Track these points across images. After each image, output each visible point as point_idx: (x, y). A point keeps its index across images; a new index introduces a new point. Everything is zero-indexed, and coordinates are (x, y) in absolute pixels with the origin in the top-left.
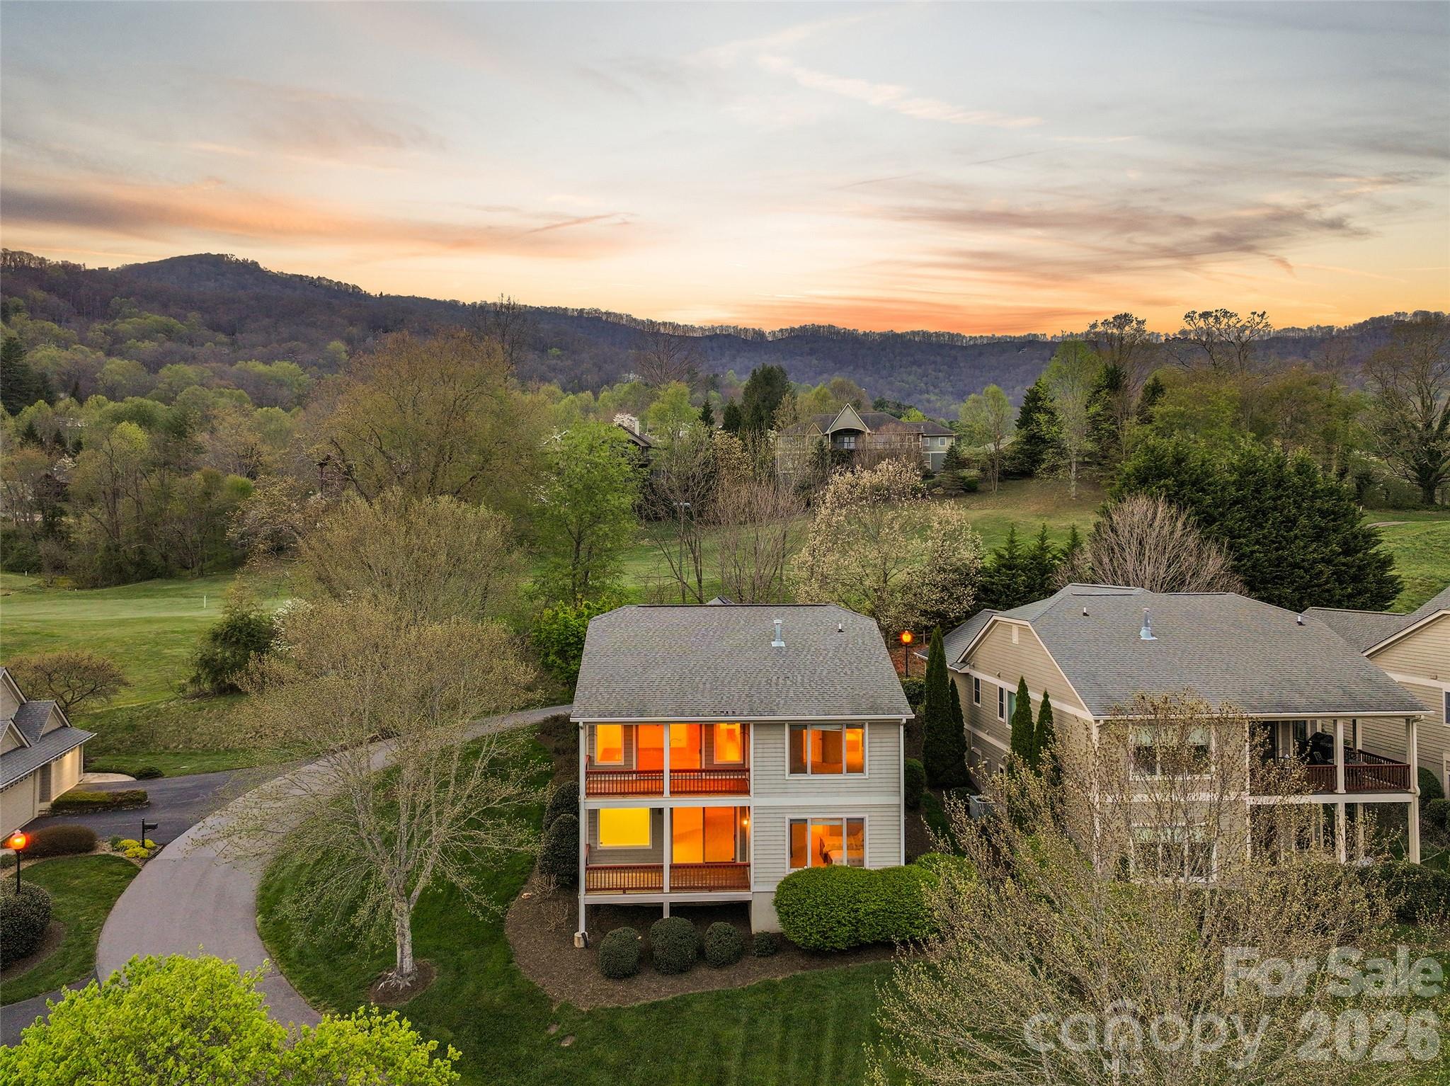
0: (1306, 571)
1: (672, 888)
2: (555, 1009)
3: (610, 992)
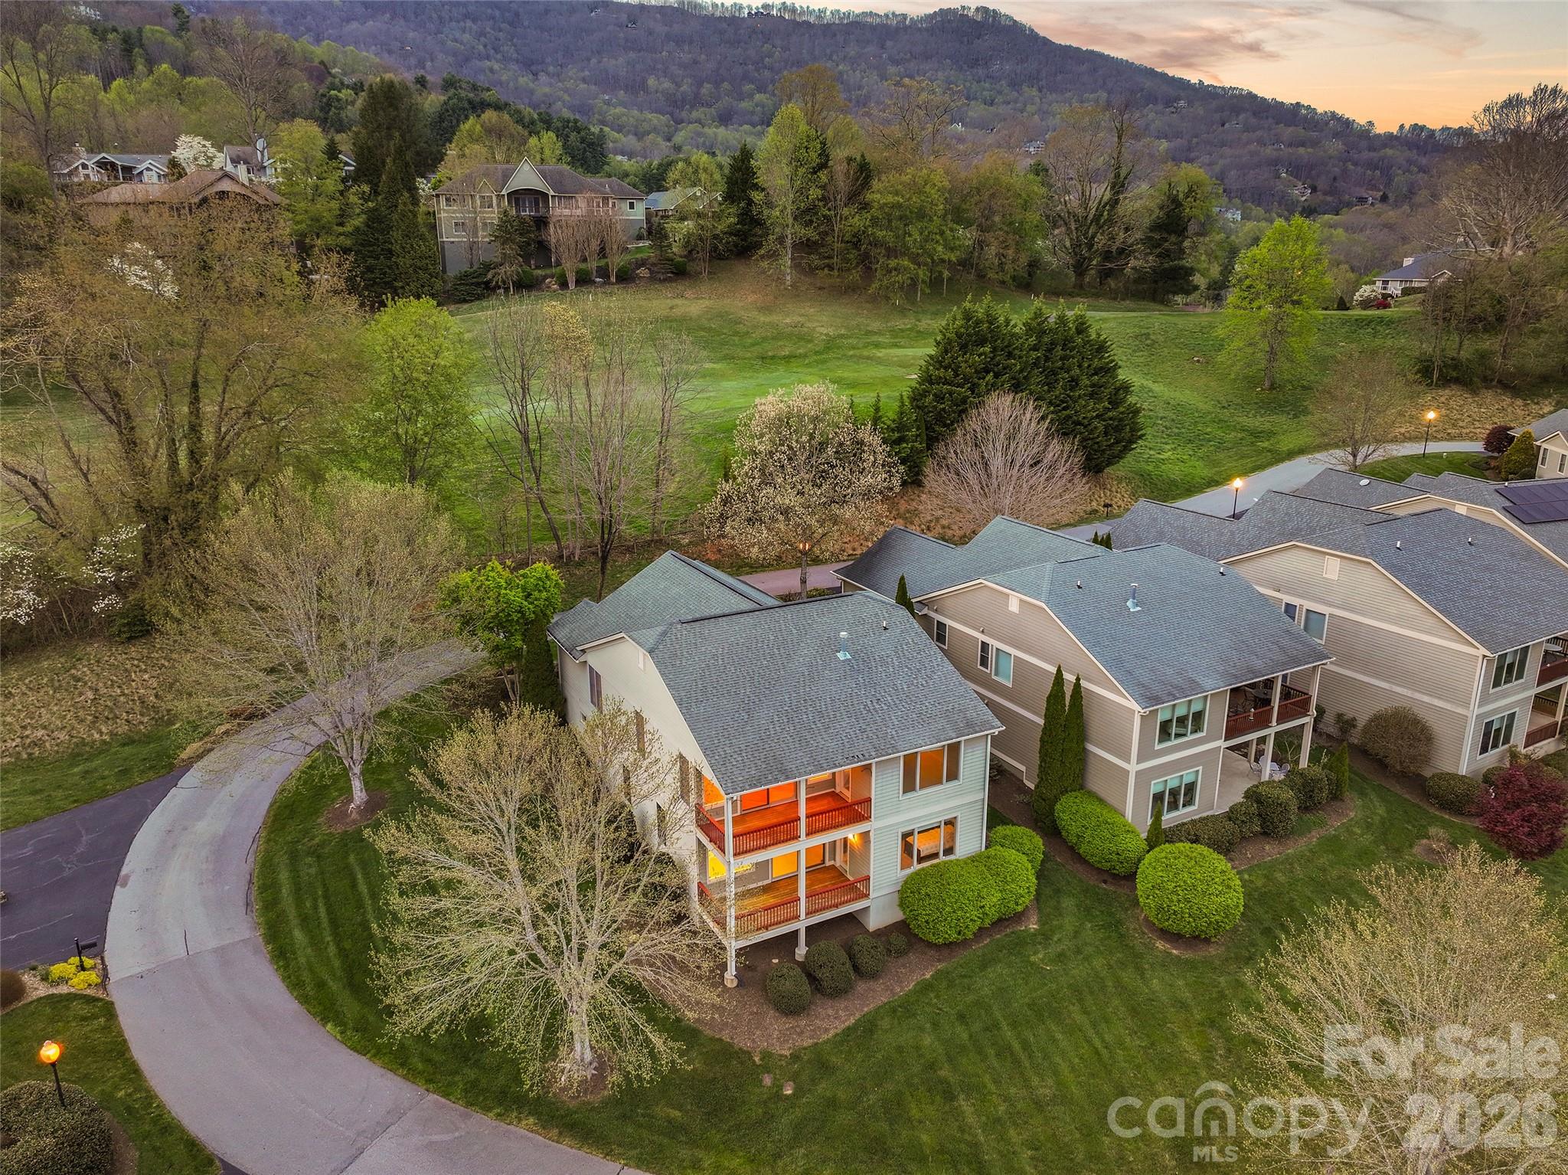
0: (1085, 427)
1: (807, 914)
2: (757, 1059)
3: (798, 1030)
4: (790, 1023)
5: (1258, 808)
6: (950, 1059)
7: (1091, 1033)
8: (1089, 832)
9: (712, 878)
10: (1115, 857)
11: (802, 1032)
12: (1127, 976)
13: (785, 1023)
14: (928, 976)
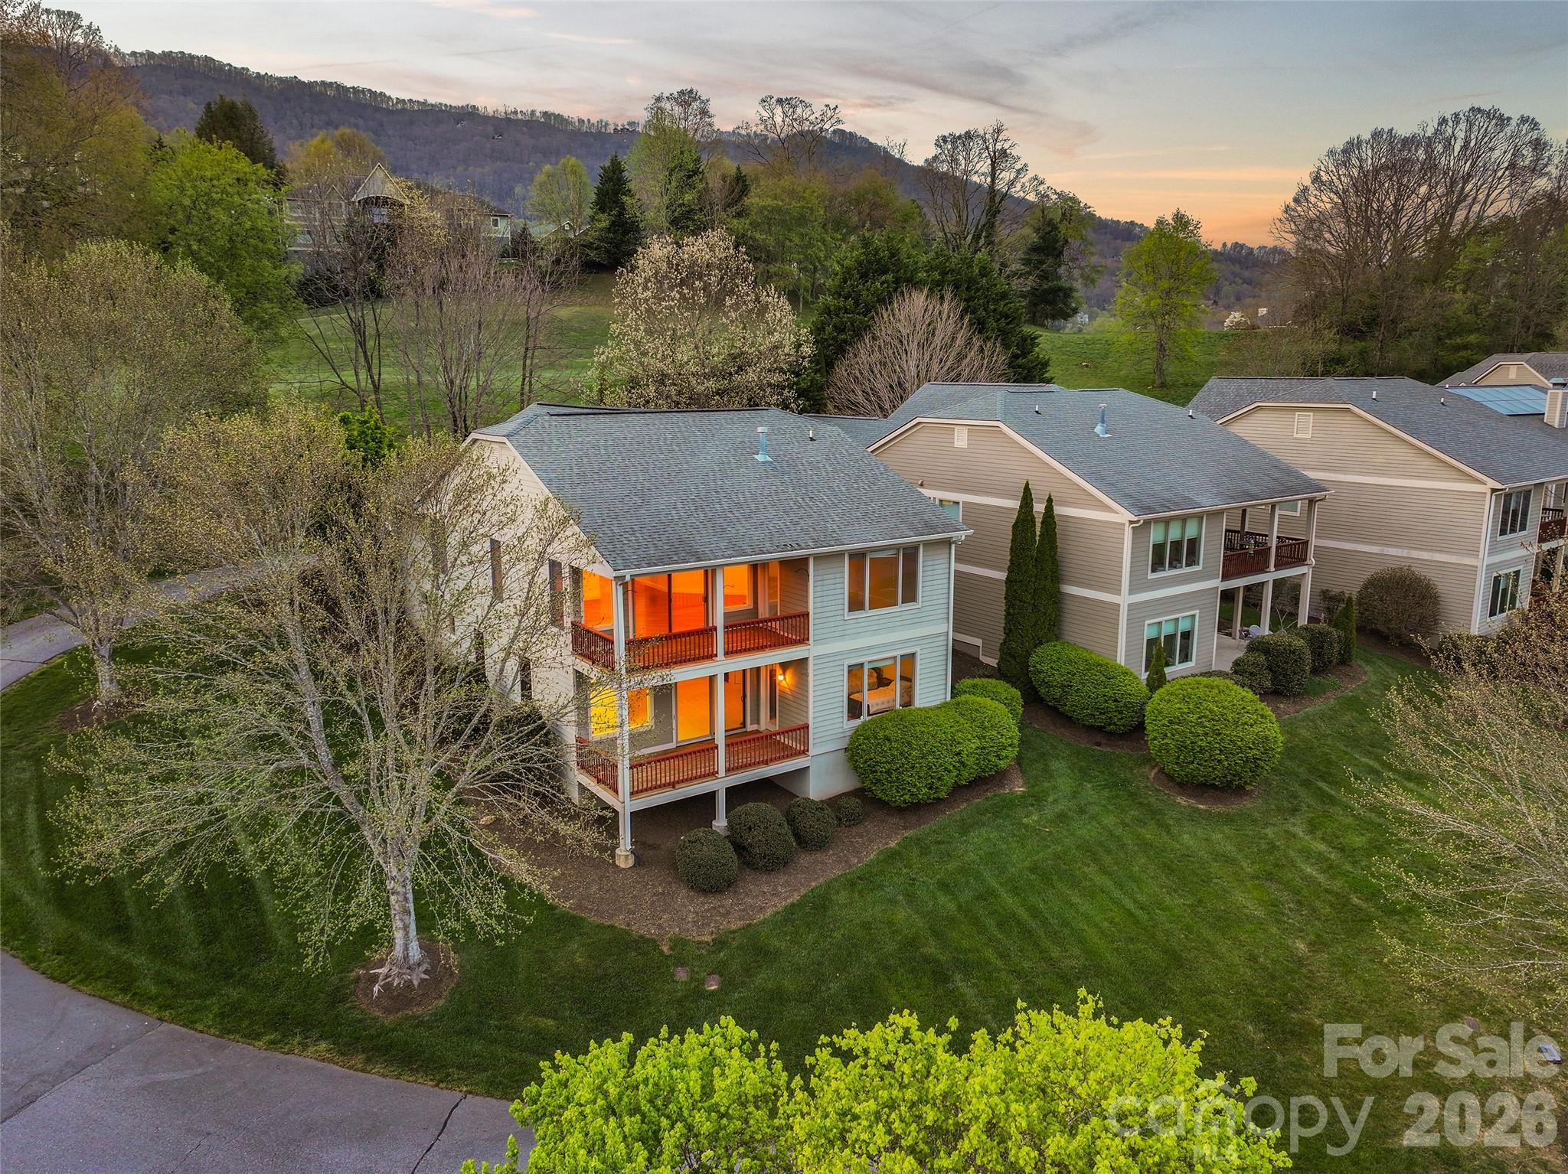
1: (728, 770)
2: (665, 949)
3: (722, 910)
4: (712, 901)
5: (1267, 659)
6: (936, 934)
7: (1117, 894)
8: (1077, 678)
9: (596, 734)
10: (1112, 705)
11: (728, 913)
12: (1149, 833)
13: (703, 904)
14: (893, 844)
